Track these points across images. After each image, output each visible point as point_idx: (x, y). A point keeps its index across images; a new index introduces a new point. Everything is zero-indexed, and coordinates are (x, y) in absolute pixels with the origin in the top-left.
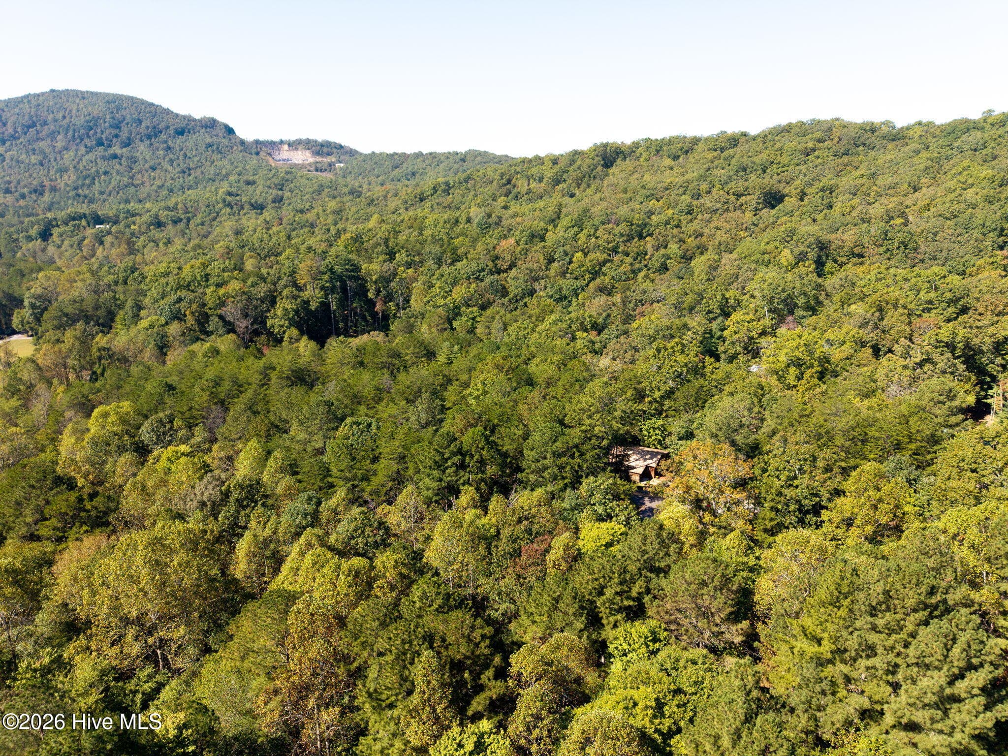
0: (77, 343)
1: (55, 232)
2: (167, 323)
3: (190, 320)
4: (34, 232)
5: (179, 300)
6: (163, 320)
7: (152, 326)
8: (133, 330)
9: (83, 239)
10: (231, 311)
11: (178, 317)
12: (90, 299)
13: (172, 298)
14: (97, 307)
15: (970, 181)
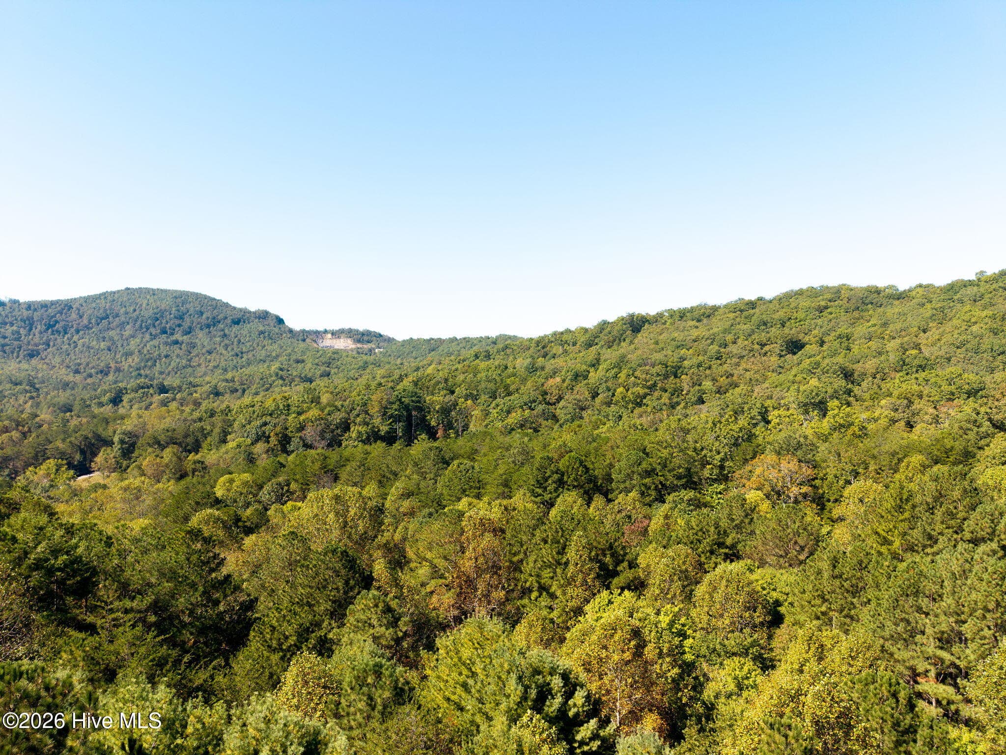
0: (174, 459)
1: (126, 398)
2: (252, 444)
3: (273, 440)
4: (105, 399)
5: (265, 424)
6: (249, 441)
7: (239, 446)
8: (223, 449)
9: (151, 404)
10: (309, 433)
11: (262, 437)
12: (181, 428)
13: (258, 423)
14: (186, 436)
15: (973, 320)
